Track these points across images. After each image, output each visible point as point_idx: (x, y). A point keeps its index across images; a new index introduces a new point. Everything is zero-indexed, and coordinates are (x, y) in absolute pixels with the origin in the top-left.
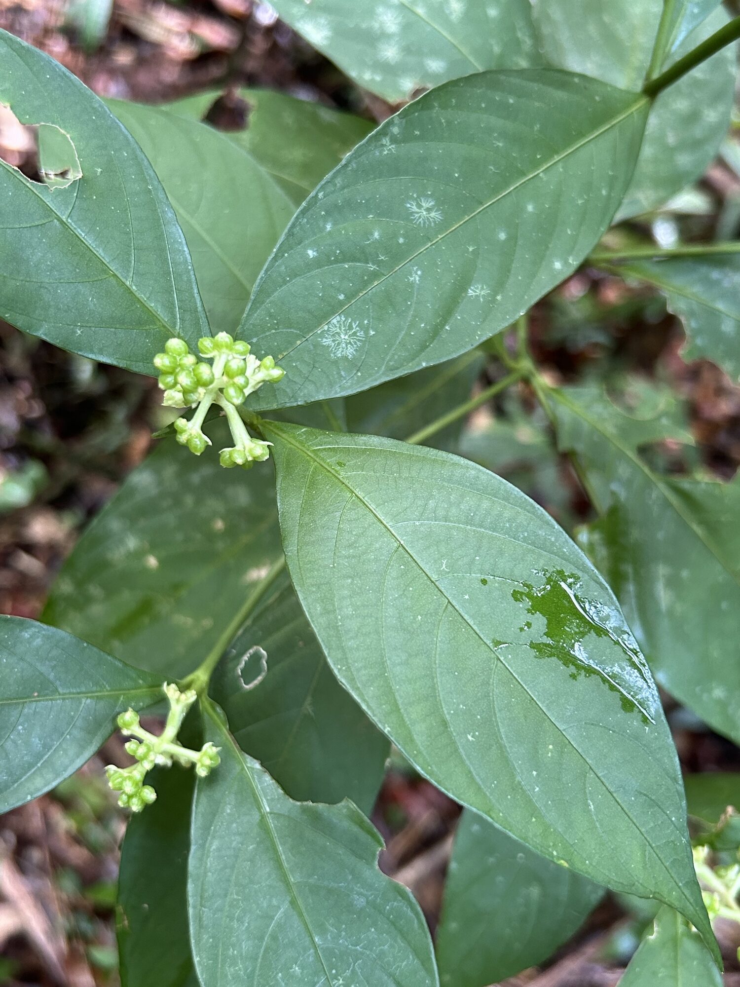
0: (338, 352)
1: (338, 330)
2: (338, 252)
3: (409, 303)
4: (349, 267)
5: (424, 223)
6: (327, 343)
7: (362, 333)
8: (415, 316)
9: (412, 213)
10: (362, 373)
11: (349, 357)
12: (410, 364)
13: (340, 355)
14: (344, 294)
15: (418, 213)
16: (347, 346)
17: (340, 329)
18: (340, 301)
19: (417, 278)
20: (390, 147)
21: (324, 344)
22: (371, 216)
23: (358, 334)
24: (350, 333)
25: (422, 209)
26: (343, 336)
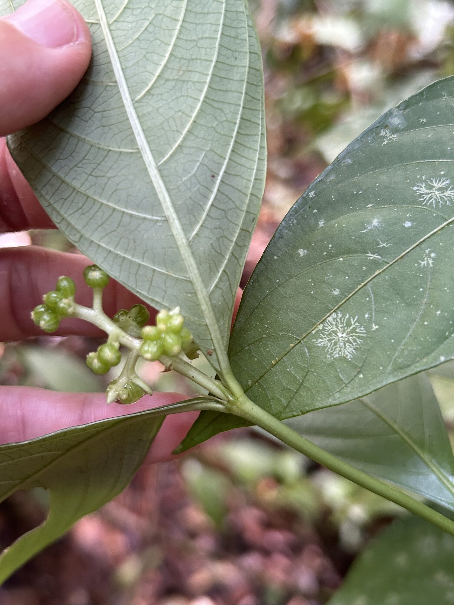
0: (334, 353)
1: (335, 329)
2: (330, 246)
3: (421, 290)
4: (344, 260)
5: (437, 203)
6: (323, 343)
7: (362, 329)
8: (428, 304)
9: (421, 195)
10: (363, 374)
11: (348, 357)
12: (425, 360)
13: (337, 356)
14: (338, 288)
15: (428, 194)
16: (345, 344)
17: (337, 327)
18: (335, 297)
19: (431, 261)
20: (391, 137)
21: (319, 345)
22: (370, 205)
23: (358, 330)
24: (349, 330)
25: (434, 189)
26: (340, 335)
